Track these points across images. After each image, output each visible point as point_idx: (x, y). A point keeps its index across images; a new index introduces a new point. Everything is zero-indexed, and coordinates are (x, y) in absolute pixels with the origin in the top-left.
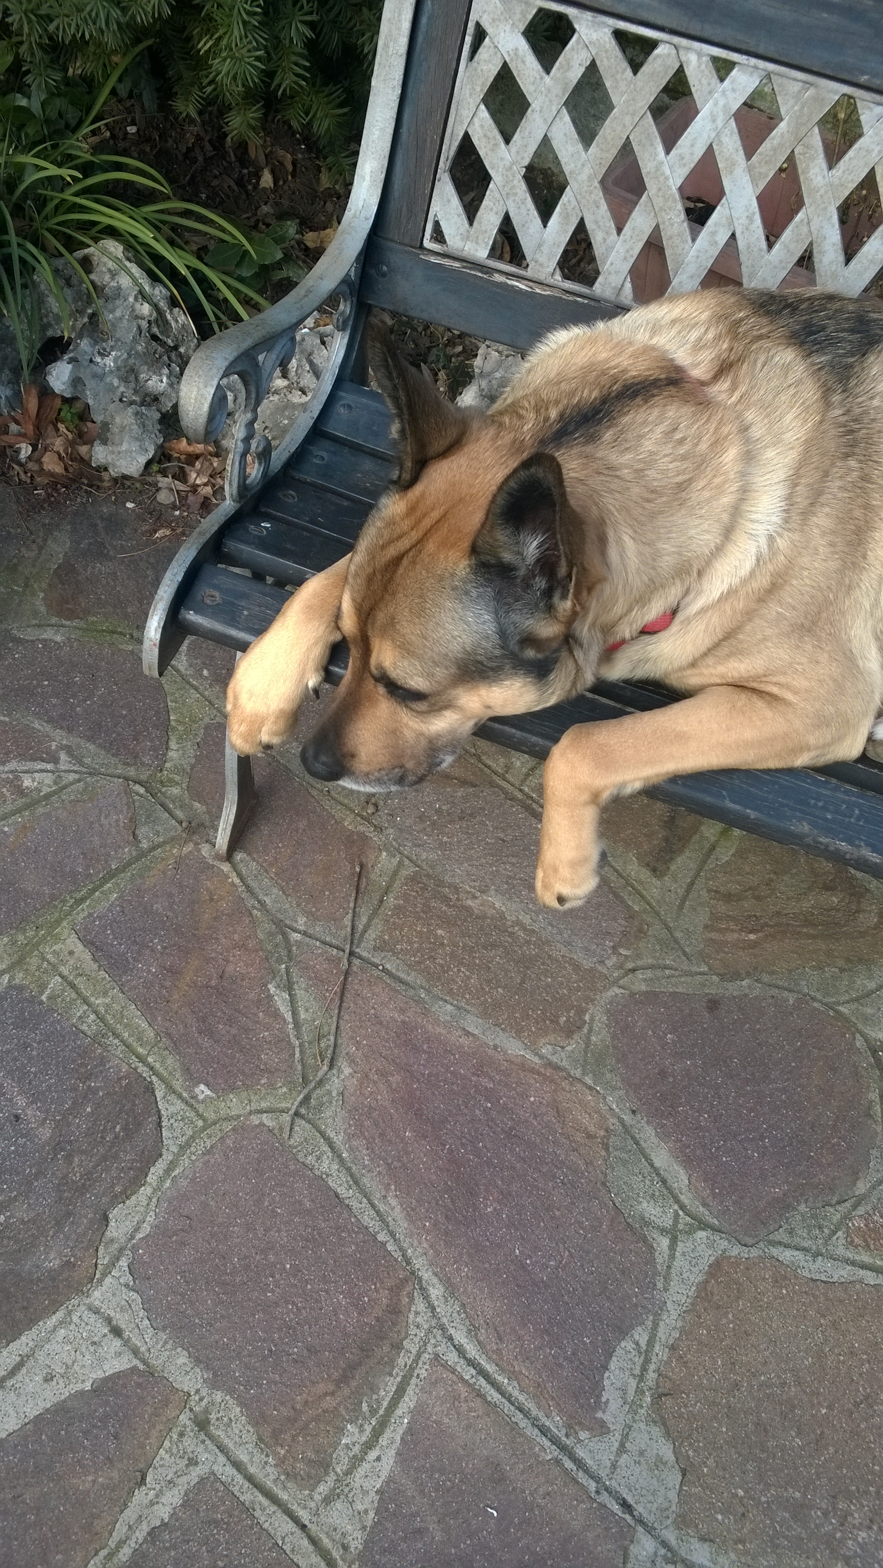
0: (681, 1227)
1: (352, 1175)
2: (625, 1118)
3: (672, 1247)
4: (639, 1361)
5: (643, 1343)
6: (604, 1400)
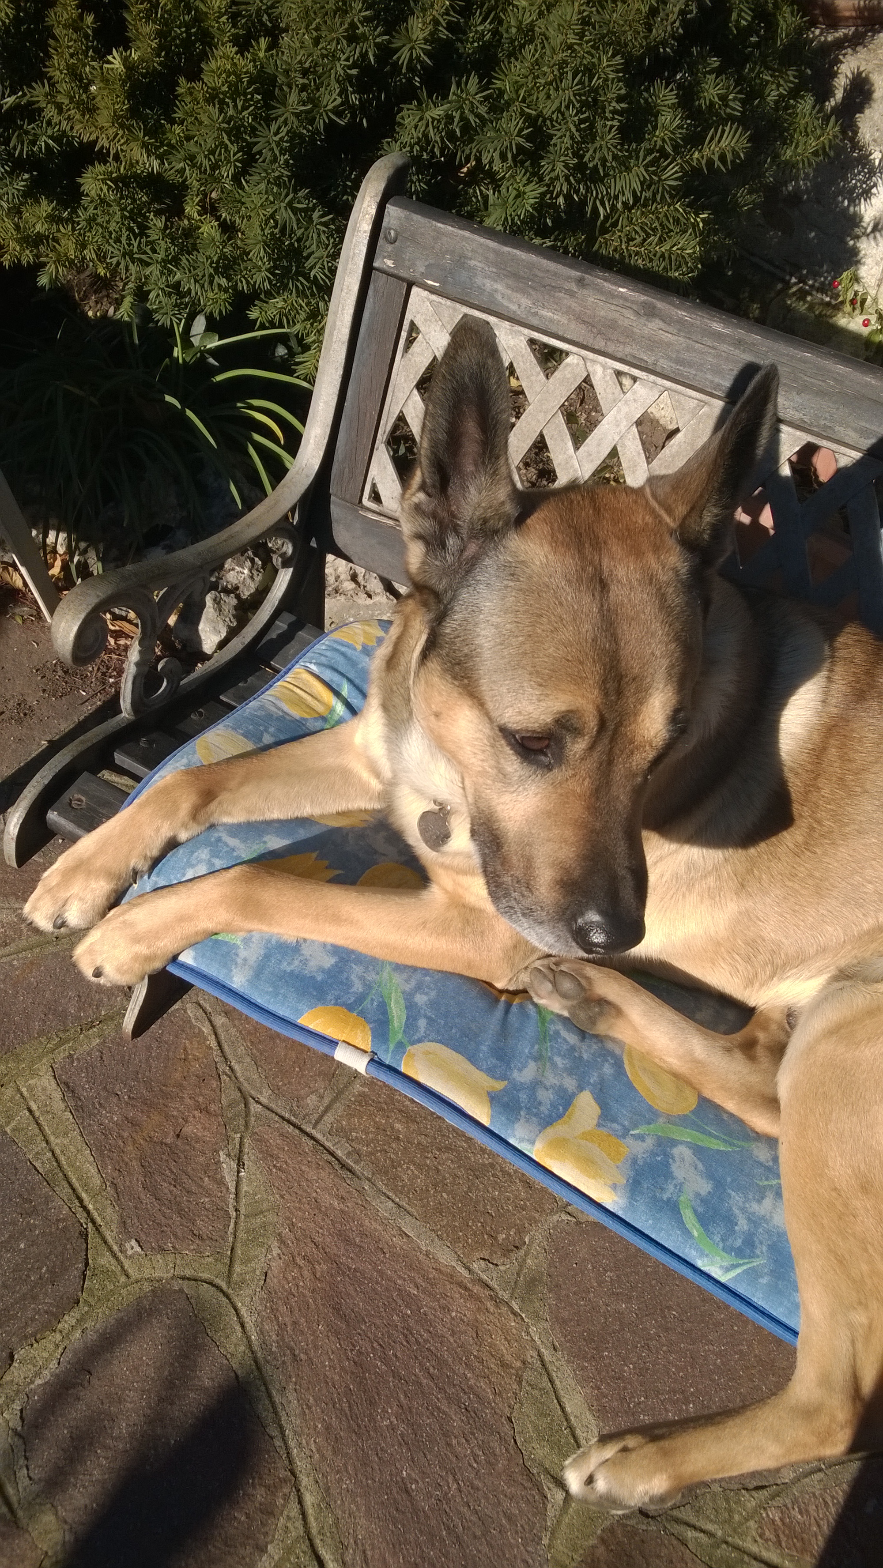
2: (546, 1353)
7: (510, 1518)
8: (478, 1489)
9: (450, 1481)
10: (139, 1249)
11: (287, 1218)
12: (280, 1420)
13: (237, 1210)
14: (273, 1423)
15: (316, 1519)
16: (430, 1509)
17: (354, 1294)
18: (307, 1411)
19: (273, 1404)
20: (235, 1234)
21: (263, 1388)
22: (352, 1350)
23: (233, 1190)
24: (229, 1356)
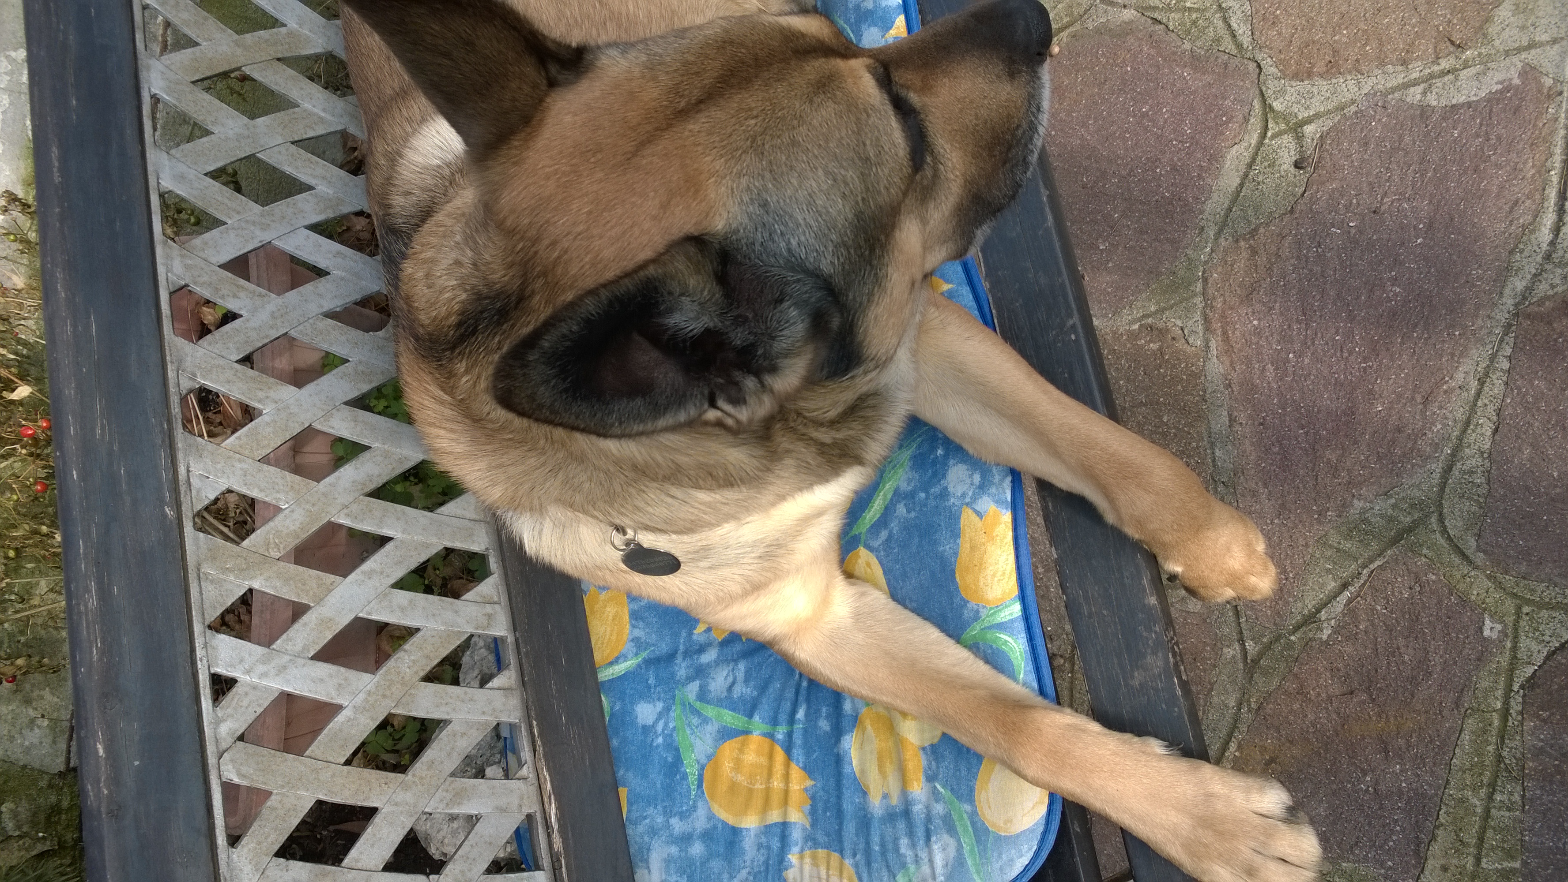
0: (1283, 126)
1: (1464, 431)
2: (1212, 234)
3: (1308, 121)
4: (1439, 83)
5: (1419, 89)
6: (1500, 87)
10: (1488, 623)
11: (1319, 522)
13: (1360, 574)
15: (1529, 267)
16: (1424, 200)
20: (1381, 553)
23: (1345, 593)
24: (1486, 455)
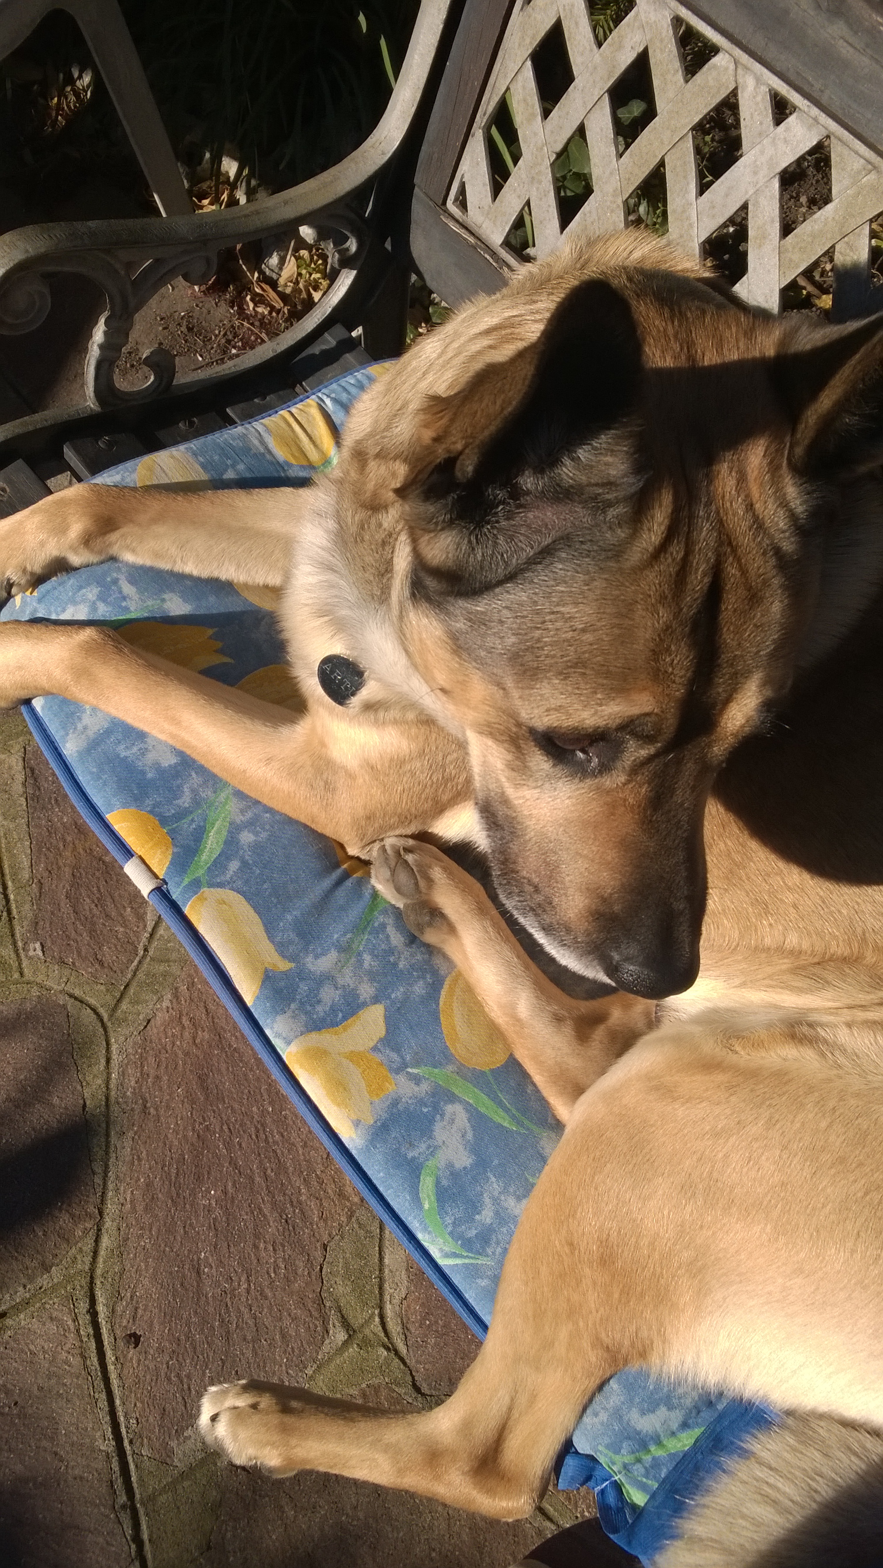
3: (346, 1344)
7: (283, 1336)
8: (266, 1298)
9: (243, 1279)
10: (40, 953)
11: (190, 976)
12: (108, 1160)
13: (146, 950)
14: (102, 1160)
15: (104, 1262)
16: (213, 1297)
17: (225, 1073)
18: (136, 1162)
19: (108, 1143)
20: (135, 973)
21: (104, 1125)
22: (201, 1124)
23: (150, 930)
24: (84, 1084)
